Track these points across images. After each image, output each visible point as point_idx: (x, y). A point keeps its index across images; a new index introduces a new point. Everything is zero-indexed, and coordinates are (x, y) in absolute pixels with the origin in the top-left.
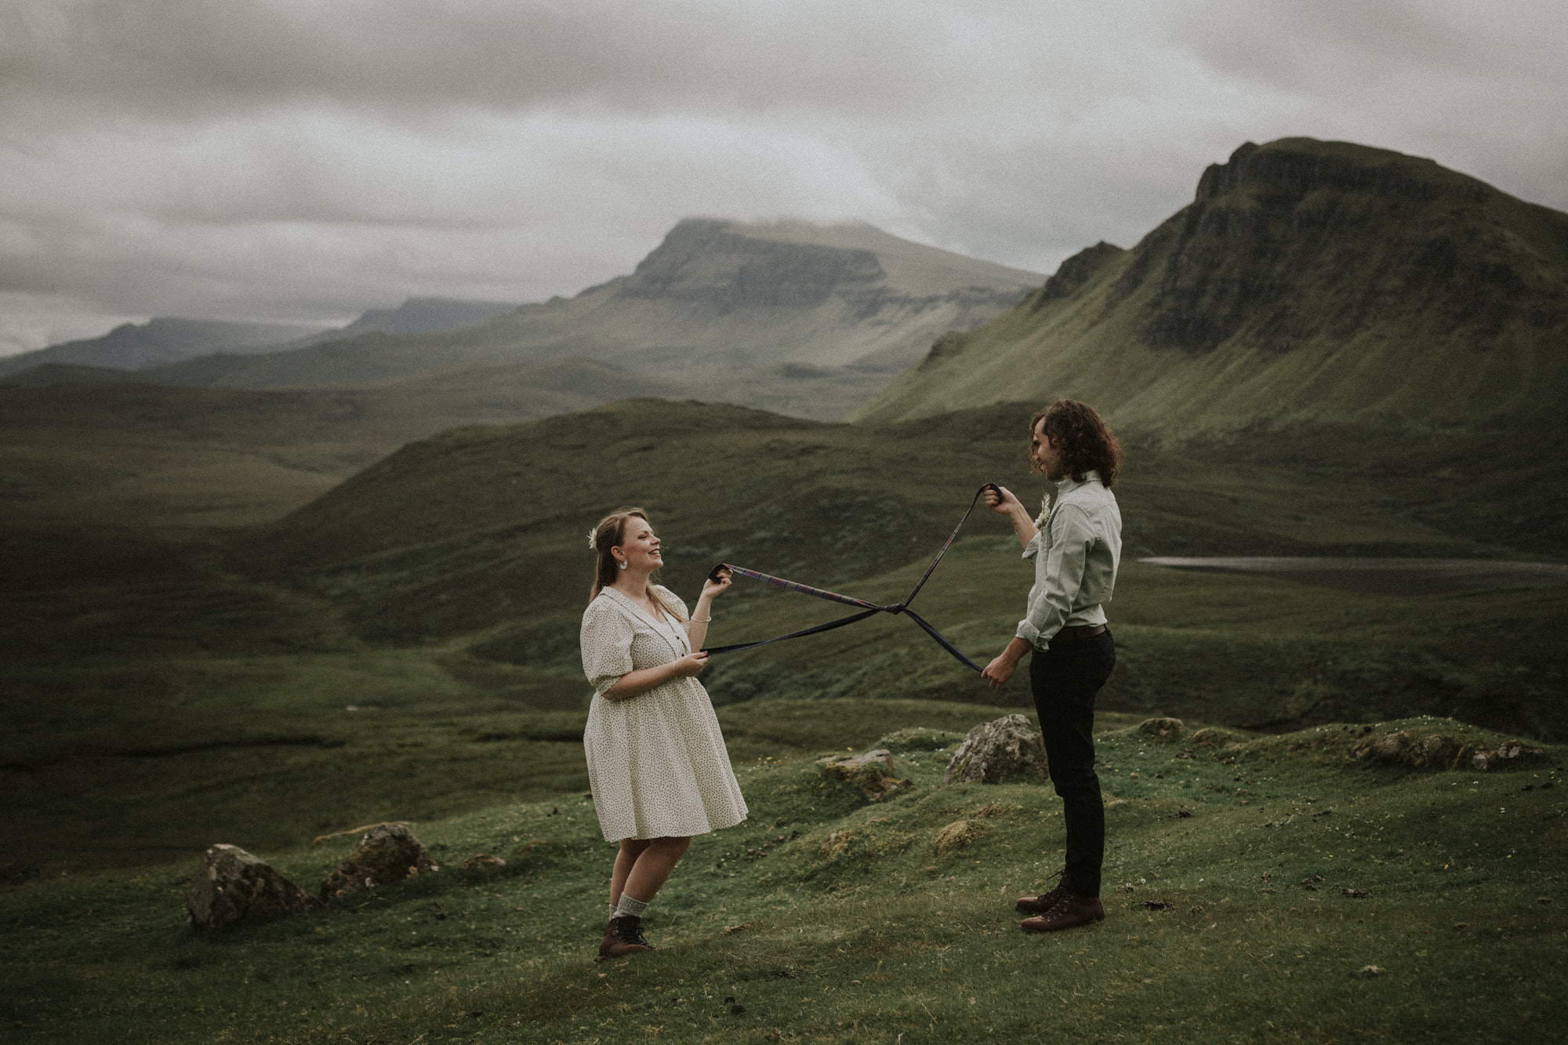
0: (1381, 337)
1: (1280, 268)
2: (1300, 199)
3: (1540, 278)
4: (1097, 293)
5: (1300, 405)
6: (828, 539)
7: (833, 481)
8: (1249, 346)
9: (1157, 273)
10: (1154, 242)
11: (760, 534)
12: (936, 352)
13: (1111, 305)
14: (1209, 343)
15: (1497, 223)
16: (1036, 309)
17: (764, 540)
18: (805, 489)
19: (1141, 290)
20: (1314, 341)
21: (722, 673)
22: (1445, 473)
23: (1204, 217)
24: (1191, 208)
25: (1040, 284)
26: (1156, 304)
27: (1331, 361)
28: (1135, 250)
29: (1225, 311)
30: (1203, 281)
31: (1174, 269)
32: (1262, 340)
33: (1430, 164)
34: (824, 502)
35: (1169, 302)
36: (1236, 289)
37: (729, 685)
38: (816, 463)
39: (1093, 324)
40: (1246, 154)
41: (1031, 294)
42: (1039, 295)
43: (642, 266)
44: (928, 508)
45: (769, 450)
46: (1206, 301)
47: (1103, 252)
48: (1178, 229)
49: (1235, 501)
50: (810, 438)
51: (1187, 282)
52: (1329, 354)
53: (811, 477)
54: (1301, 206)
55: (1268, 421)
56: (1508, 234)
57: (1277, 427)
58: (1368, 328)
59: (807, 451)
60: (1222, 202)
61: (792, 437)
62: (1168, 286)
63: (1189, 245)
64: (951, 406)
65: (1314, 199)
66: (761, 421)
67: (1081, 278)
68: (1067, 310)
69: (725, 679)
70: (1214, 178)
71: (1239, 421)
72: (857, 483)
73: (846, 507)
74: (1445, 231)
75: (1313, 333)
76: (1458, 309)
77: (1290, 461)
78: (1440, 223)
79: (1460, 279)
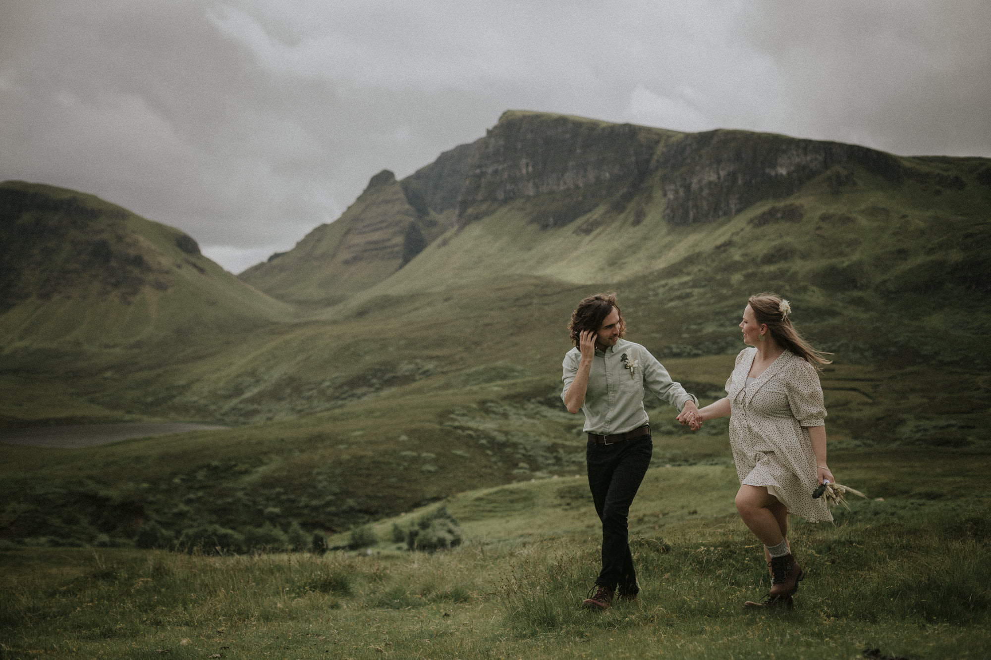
0: (69, 298)
1: (7, 257)
2: (18, 217)
3: (159, 263)
5: (21, 338)
15: (134, 232)
20: (28, 301)
22: (108, 374)
27: (38, 312)
33: (94, 198)
52: (38, 308)
54: (19, 222)
56: (141, 238)
57: (7, 351)
58: (60, 292)
65: (27, 218)
74: (105, 236)
75: (27, 296)
76: (113, 280)
77: (16, 371)
78: (102, 231)
79: (114, 263)
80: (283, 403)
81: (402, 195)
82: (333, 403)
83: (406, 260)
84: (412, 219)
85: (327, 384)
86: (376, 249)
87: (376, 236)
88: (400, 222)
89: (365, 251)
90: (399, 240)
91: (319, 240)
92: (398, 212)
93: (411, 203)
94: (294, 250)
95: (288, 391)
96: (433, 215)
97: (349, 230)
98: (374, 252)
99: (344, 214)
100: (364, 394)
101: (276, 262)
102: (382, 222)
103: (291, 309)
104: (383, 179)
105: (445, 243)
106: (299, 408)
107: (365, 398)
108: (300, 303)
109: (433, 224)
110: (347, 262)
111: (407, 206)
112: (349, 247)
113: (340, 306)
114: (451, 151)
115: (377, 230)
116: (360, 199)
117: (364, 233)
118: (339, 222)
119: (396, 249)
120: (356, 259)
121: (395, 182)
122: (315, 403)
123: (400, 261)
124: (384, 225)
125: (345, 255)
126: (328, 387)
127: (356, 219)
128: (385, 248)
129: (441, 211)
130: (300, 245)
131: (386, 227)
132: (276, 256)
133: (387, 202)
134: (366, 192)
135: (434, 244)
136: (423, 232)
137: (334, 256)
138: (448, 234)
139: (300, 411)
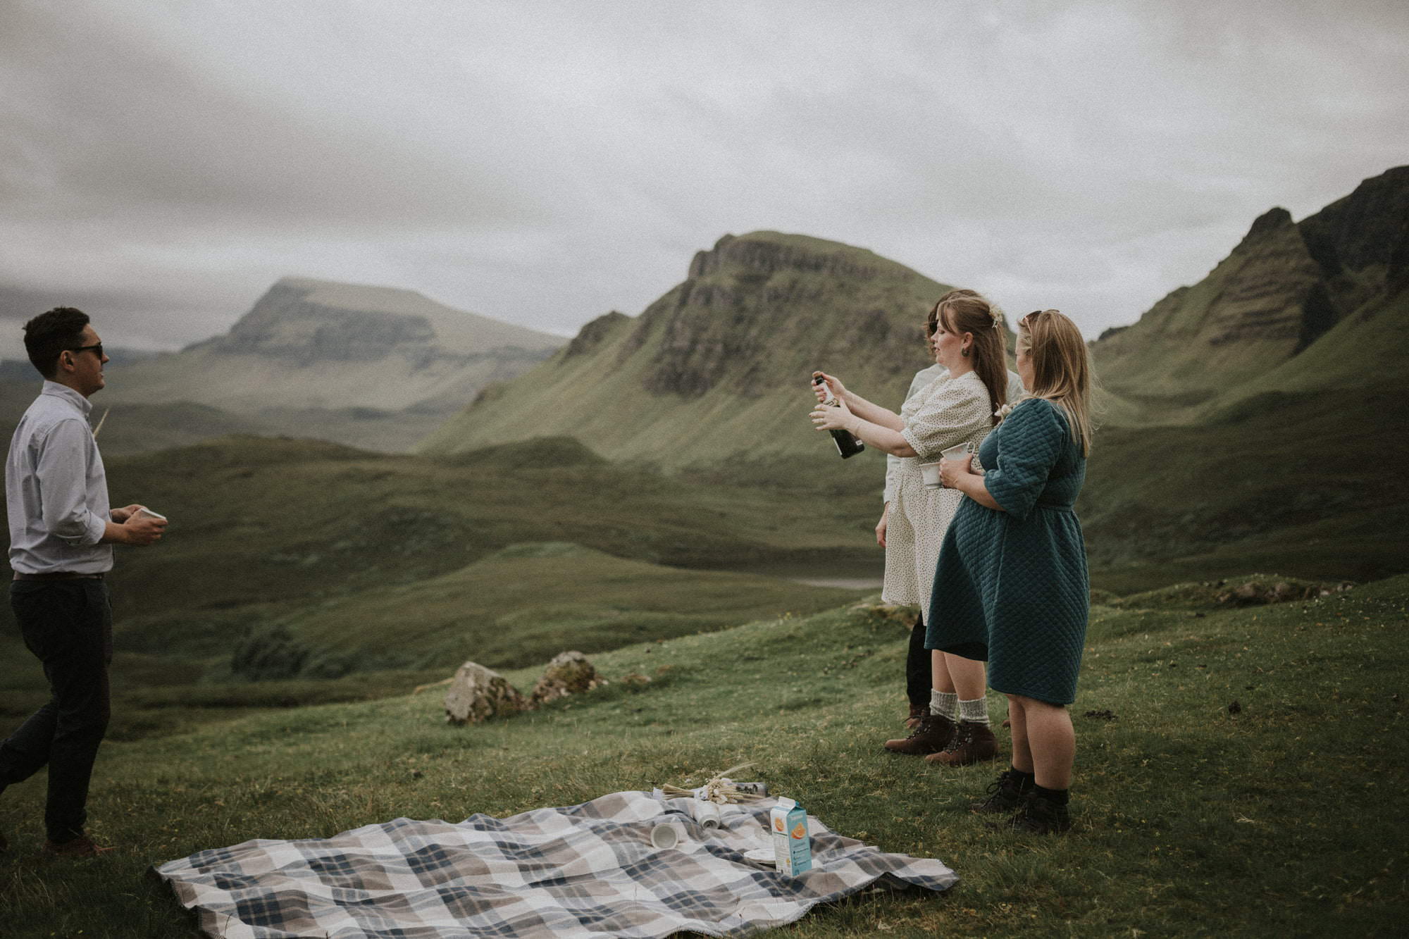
1: (754, 332)
2: (768, 278)
4: (611, 349)
5: (771, 440)
6: (397, 548)
7: (400, 501)
8: (730, 393)
9: (657, 335)
10: (656, 311)
11: (341, 545)
12: (481, 398)
13: (621, 360)
14: (698, 391)
15: (920, 298)
16: (562, 363)
17: (344, 550)
18: (379, 508)
19: (645, 348)
20: (780, 390)
21: (316, 657)
23: (694, 292)
24: (684, 284)
25: (565, 344)
26: (658, 360)
27: (794, 404)
28: (640, 318)
29: (711, 365)
30: (694, 342)
31: (671, 332)
32: (740, 389)
33: (868, 253)
34: (395, 518)
35: (668, 359)
36: (719, 348)
37: (321, 667)
38: (386, 486)
39: (607, 375)
40: (725, 243)
41: (557, 352)
42: (563, 353)
43: (235, 328)
44: (481, 522)
45: (347, 476)
46: (696, 358)
47: (614, 319)
48: (675, 301)
49: (722, 515)
50: (383, 466)
51: (682, 342)
52: (792, 400)
53: (384, 498)
54: (769, 284)
55: (745, 453)
57: (753, 456)
59: (379, 476)
60: (708, 280)
61: (366, 466)
62: (666, 346)
63: (683, 313)
64: (494, 441)
65: (780, 279)
66: (341, 454)
67: (598, 338)
68: (586, 364)
69: (318, 662)
70: (702, 261)
71: (723, 452)
72: (421, 502)
73: (412, 522)
74: (880, 304)
75: (780, 383)
76: (891, 365)
77: (764, 483)
78: (877, 298)
79: (892, 342)
80: (1126, 542)
81: (1301, 245)
82: (1197, 544)
83: (1306, 340)
84: (1316, 280)
85: (1188, 517)
86: (1258, 324)
87: (1259, 305)
88: (1296, 284)
89: (1243, 326)
90: (1295, 310)
91: (1175, 310)
92: (1295, 270)
93: (1313, 256)
94: (1137, 324)
95: (1132, 525)
96: (1349, 273)
97: (1219, 298)
98: (1258, 329)
99: (1212, 272)
100: (1244, 535)
101: (1111, 341)
102: (1270, 283)
103: (1135, 409)
104: (1273, 221)
105: (1367, 316)
106: (1148, 549)
107: (1246, 541)
108: (1147, 400)
109: (1348, 286)
110: (1215, 343)
111: (1309, 261)
112: (1221, 320)
113: (1206, 406)
114: (1379, 177)
115: (1262, 295)
116: (1237, 251)
117: (1242, 299)
118: (1207, 282)
119: (1290, 324)
120: (1228, 339)
121: (1292, 225)
122: (1172, 544)
123: (1295, 342)
124: (1273, 288)
125: (1214, 332)
126: (1192, 522)
127: (1231, 280)
128: (1273, 322)
129: (1360, 268)
130: (1147, 317)
131: (1277, 291)
132: (1111, 332)
133: (1276, 254)
134: (1246, 240)
135: (1351, 318)
136: (1332, 299)
137: (1196, 333)
138: (1370, 304)
139: (1151, 554)
